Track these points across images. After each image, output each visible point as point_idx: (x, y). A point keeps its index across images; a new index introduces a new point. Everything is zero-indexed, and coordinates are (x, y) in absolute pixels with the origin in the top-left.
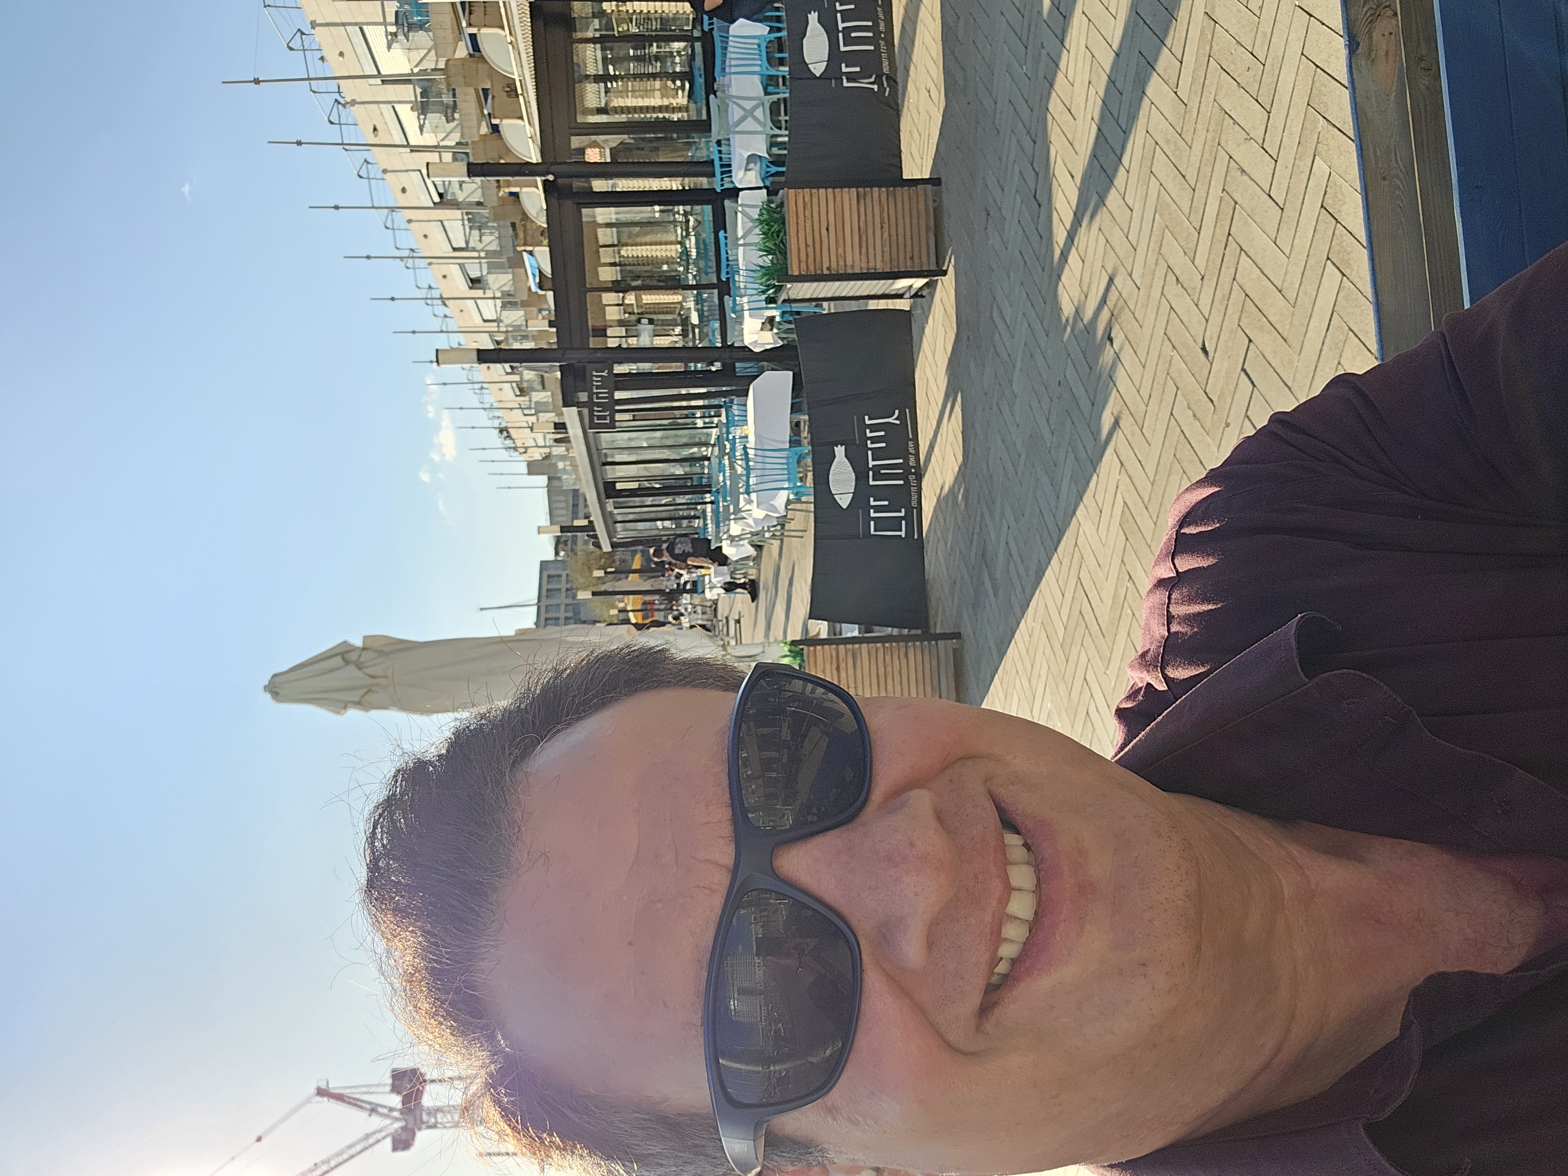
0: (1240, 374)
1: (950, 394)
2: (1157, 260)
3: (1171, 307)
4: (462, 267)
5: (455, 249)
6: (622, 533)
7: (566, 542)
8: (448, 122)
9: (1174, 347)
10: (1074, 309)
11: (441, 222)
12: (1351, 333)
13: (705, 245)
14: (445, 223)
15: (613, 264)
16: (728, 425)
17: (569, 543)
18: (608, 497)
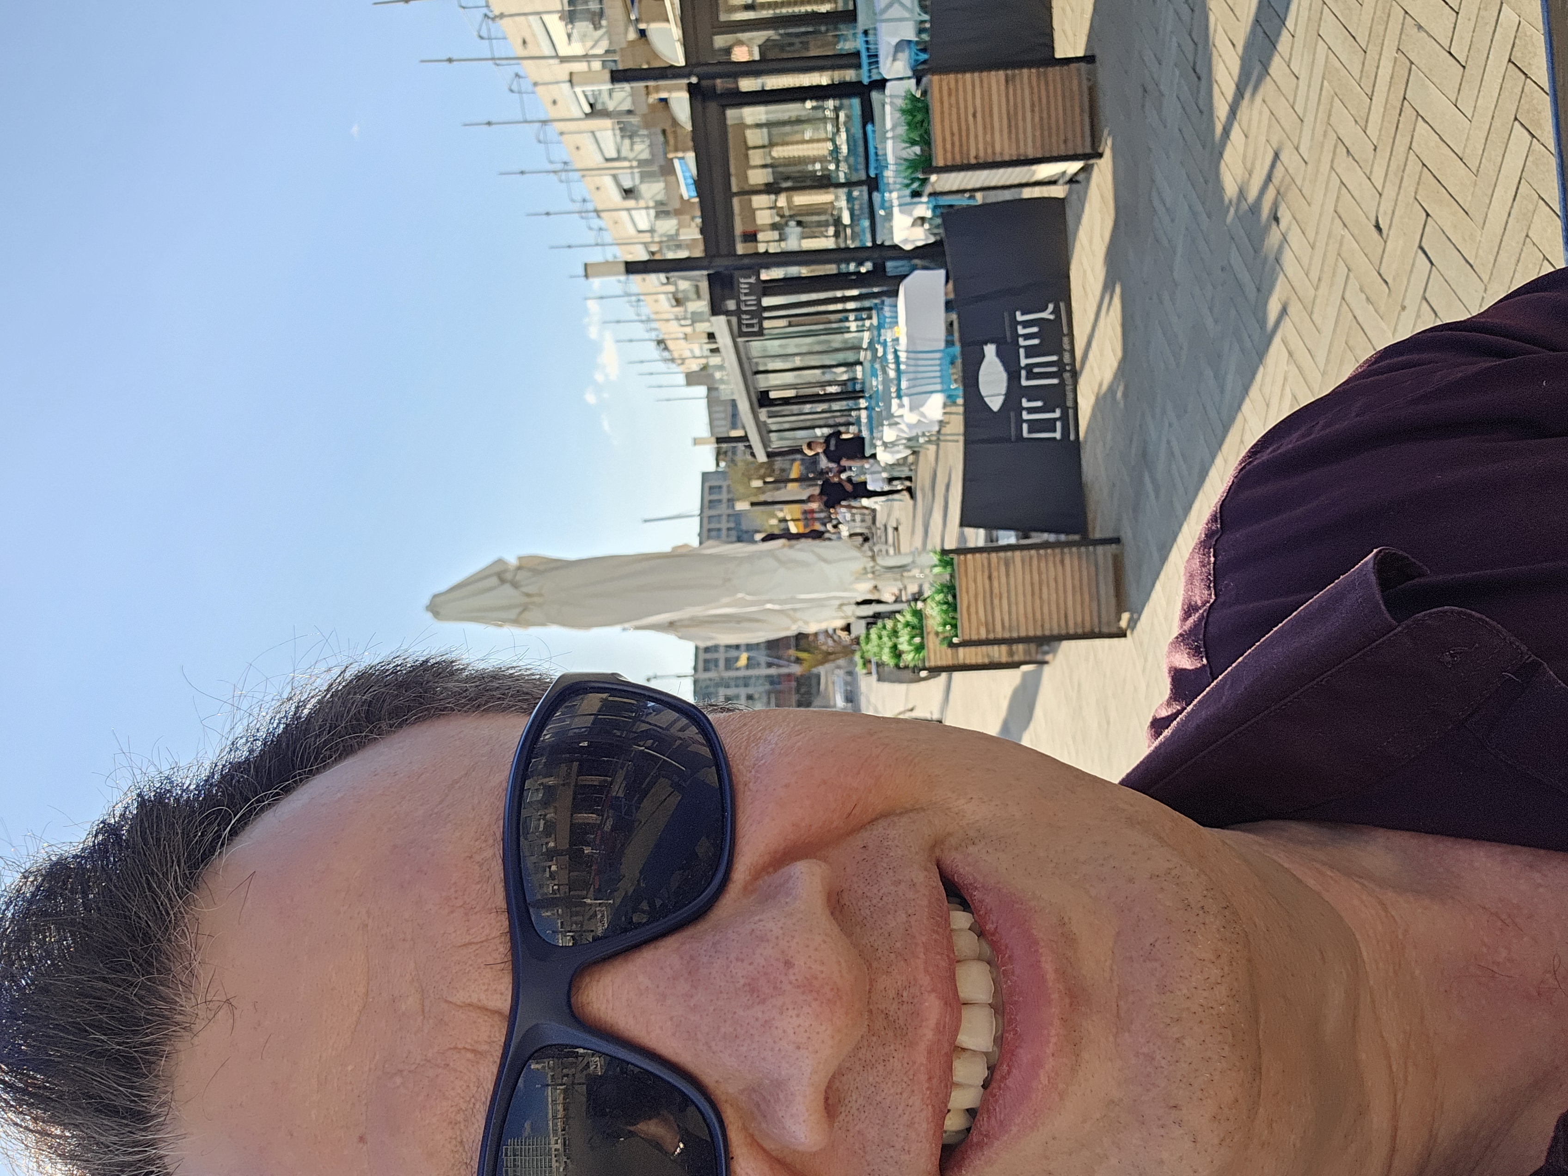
0: (1417, 252)
1: (1108, 287)
2: (1325, 132)
3: (1342, 182)
4: (615, 177)
5: (607, 160)
6: (777, 443)
7: (726, 453)
8: (596, 28)
9: (1345, 225)
10: (1237, 189)
11: (593, 132)
12: (1541, 202)
13: (855, 141)
14: (598, 134)
15: (765, 166)
16: (880, 327)
17: (730, 454)
18: (761, 405)
